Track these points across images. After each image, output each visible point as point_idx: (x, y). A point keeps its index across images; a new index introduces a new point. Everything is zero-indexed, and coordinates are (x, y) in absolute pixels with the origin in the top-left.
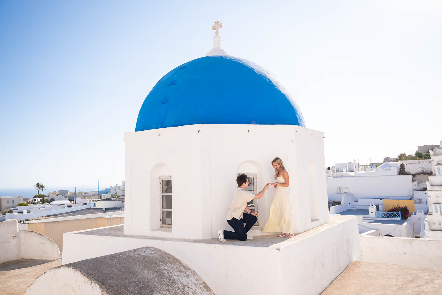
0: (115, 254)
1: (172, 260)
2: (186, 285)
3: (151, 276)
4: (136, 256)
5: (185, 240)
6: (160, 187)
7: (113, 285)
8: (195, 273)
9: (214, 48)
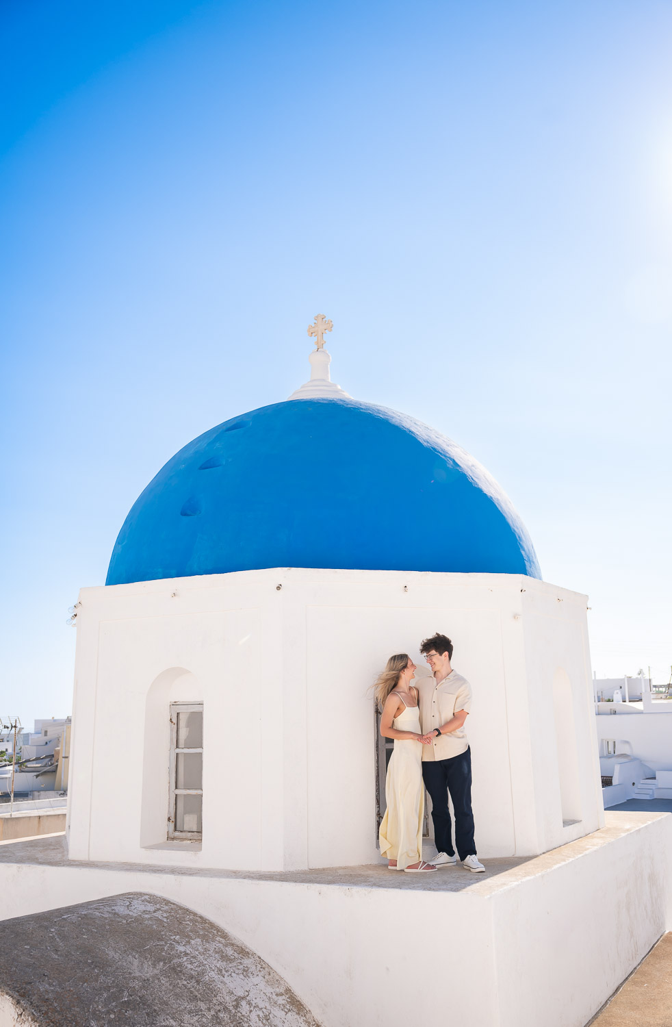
0: (51, 913)
1: (204, 929)
2: (243, 998)
3: (149, 971)
4: (106, 918)
5: (236, 874)
6: (171, 730)
7: (51, 996)
8: (265, 963)
9: (312, 381)
